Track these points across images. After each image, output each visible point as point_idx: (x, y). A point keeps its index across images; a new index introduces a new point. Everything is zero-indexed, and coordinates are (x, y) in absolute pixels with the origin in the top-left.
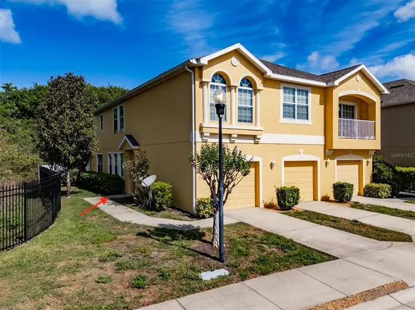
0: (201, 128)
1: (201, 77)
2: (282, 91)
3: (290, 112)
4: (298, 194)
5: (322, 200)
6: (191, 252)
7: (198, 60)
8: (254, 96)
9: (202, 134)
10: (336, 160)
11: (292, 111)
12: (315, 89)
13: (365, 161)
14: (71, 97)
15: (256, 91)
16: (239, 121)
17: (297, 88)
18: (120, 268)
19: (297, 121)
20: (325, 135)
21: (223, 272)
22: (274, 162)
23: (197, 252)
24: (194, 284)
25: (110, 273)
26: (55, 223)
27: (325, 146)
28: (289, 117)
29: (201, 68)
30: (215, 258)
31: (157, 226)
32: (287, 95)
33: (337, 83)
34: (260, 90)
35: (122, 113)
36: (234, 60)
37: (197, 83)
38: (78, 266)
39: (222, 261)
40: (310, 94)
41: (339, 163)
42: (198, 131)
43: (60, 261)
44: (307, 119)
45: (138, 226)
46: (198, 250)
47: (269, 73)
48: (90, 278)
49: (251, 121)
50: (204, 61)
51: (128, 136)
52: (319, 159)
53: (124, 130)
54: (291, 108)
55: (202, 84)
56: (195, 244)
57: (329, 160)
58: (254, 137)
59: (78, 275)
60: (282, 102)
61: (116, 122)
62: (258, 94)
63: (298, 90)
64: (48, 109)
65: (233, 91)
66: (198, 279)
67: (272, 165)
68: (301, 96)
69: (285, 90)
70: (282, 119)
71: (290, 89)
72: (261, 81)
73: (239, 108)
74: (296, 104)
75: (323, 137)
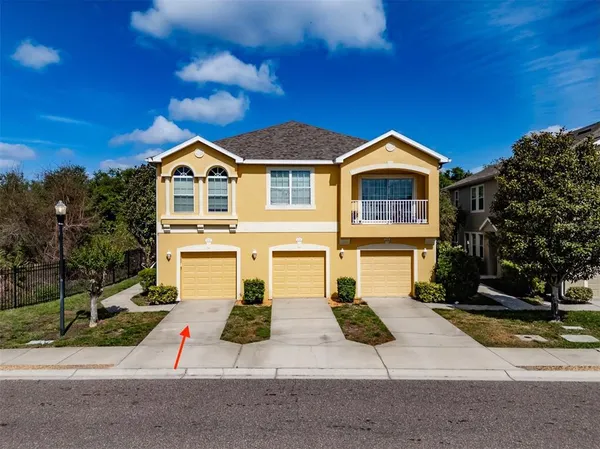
2: (269, 175)
3: (279, 197)
5: (332, 298)
8: (228, 185)
9: (162, 226)
10: (358, 251)
11: (285, 196)
12: (320, 170)
13: (417, 253)
16: (210, 210)
17: (291, 169)
19: (291, 206)
20: (338, 221)
28: (280, 202)
32: (277, 178)
33: (340, 160)
39: (61, 336)
40: (312, 175)
41: (363, 254)
44: (310, 203)
47: (239, 160)
49: (226, 210)
52: (330, 248)
54: (284, 193)
55: (164, 179)
58: (227, 226)
60: (269, 187)
62: (233, 182)
63: (293, 172)
65: (201, 182)
67: (254, 255)
68: (298, 178)
69: (273, 173)
70: (269, 206)
71: (280, 172)
72: (234, 169)
73: (210, 198)
74: (291, 187)
75: (336, 223)
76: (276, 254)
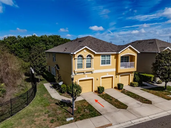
0: (74, 71)
1: (74, 57)
2: (101, 57)
3: (103, 62)
4: (104, 89)
5: (114, 88)
6: (67, 111)
7: (73, 53)
8: (91, 60)
9: (75, 73)
11: (104, 62)
12: (112, 55)
13: (131, 75)
14: (39, 53)
15: (92, 58)
16: (87, 67)
17: (106, 55)
18: (49, 116)
19: (106, 65)
20: (116, 68)
21: (72, 118)
22: (98, 78)
23: (68, 111)
24: (64, 122)
25: (46, 118)
26: (35, 97)
27: (116, 71)
28: (103, 64)
29: (74, 55)
30: (71, 114)
31: (61, 100)
32: (103, 57)
33: (119, 53)
34: (93, 58)
35: (55, 57)
36: (85, 51)
37: (73, 59)
38: (40, 115)
39: (73, 115)
40: (111, 56)
41: (121, 76)
42: (73, 72)
43: (36, 113)
44: (110, 64)
45: (56, 100)
46: (69, 111)
47: (96, 53)
48: (42, 119)
49: (91, 67)
50: (75, 53)
51: (56, 65)
52: (114, 75)
53: (55, 62)
54: (104, 61)
55: (75, 59)
56: (69, 109)
57: (117, 76)
58: (91, 72)
59: (39, 118)
60: (101, 60)
61: (53, 58)
62: (93, 59)
64: (32, 57)
65: (85, 59)
66: (66, 121)
67: (97, 79)
68: (108, 57)
69: (102, 56)
70: (101, 65)
71: (104, 56)
72: (93, 55)
73: (87, 64)
74: (106, 60)
75: (115, 69)
76: (102, 78)
